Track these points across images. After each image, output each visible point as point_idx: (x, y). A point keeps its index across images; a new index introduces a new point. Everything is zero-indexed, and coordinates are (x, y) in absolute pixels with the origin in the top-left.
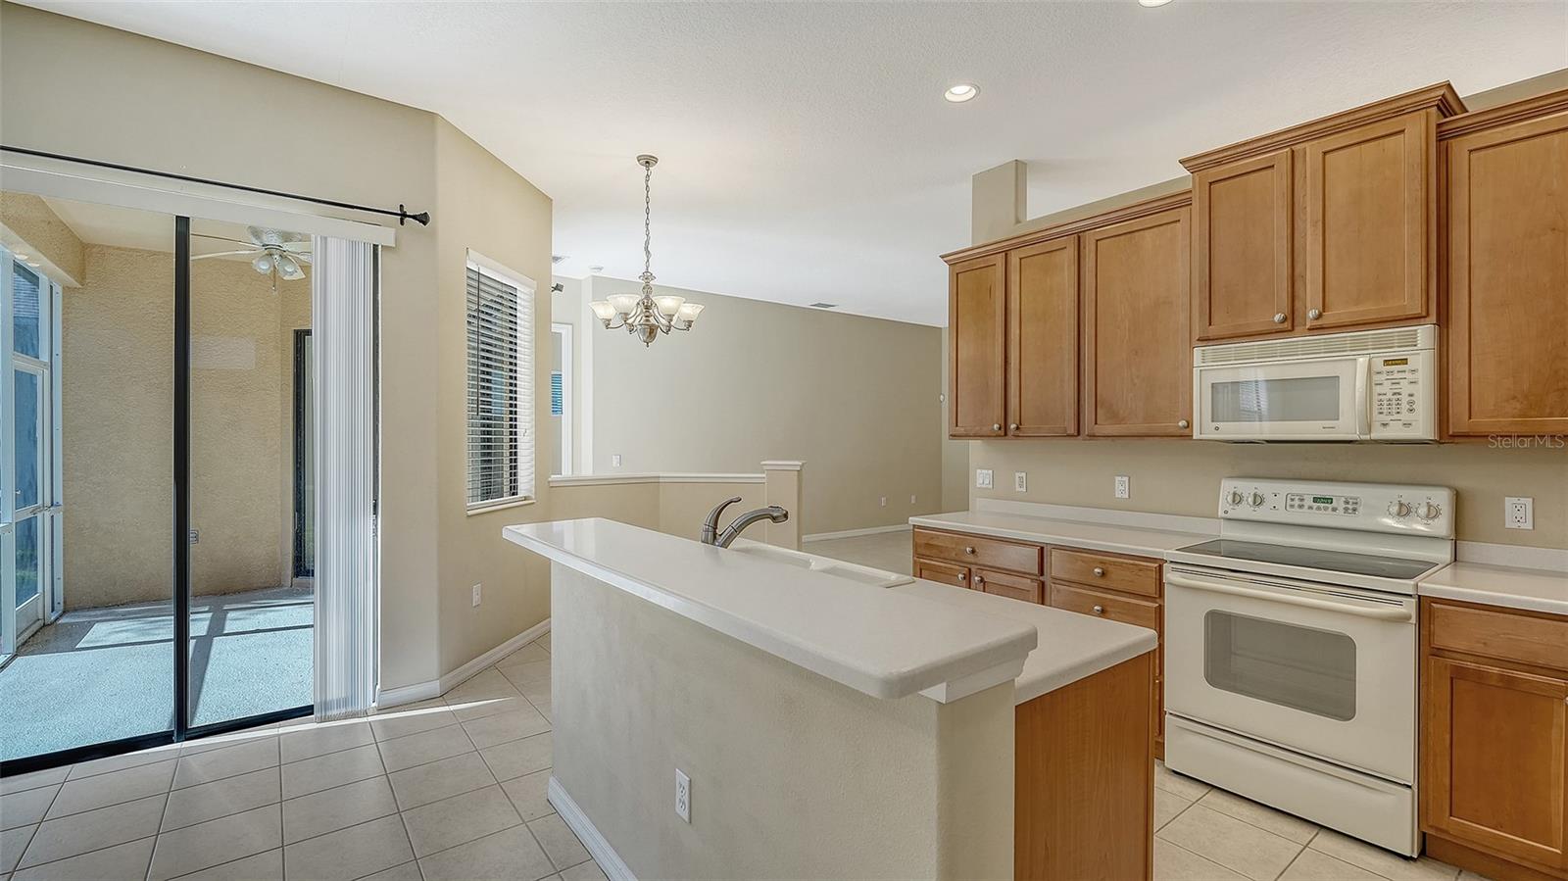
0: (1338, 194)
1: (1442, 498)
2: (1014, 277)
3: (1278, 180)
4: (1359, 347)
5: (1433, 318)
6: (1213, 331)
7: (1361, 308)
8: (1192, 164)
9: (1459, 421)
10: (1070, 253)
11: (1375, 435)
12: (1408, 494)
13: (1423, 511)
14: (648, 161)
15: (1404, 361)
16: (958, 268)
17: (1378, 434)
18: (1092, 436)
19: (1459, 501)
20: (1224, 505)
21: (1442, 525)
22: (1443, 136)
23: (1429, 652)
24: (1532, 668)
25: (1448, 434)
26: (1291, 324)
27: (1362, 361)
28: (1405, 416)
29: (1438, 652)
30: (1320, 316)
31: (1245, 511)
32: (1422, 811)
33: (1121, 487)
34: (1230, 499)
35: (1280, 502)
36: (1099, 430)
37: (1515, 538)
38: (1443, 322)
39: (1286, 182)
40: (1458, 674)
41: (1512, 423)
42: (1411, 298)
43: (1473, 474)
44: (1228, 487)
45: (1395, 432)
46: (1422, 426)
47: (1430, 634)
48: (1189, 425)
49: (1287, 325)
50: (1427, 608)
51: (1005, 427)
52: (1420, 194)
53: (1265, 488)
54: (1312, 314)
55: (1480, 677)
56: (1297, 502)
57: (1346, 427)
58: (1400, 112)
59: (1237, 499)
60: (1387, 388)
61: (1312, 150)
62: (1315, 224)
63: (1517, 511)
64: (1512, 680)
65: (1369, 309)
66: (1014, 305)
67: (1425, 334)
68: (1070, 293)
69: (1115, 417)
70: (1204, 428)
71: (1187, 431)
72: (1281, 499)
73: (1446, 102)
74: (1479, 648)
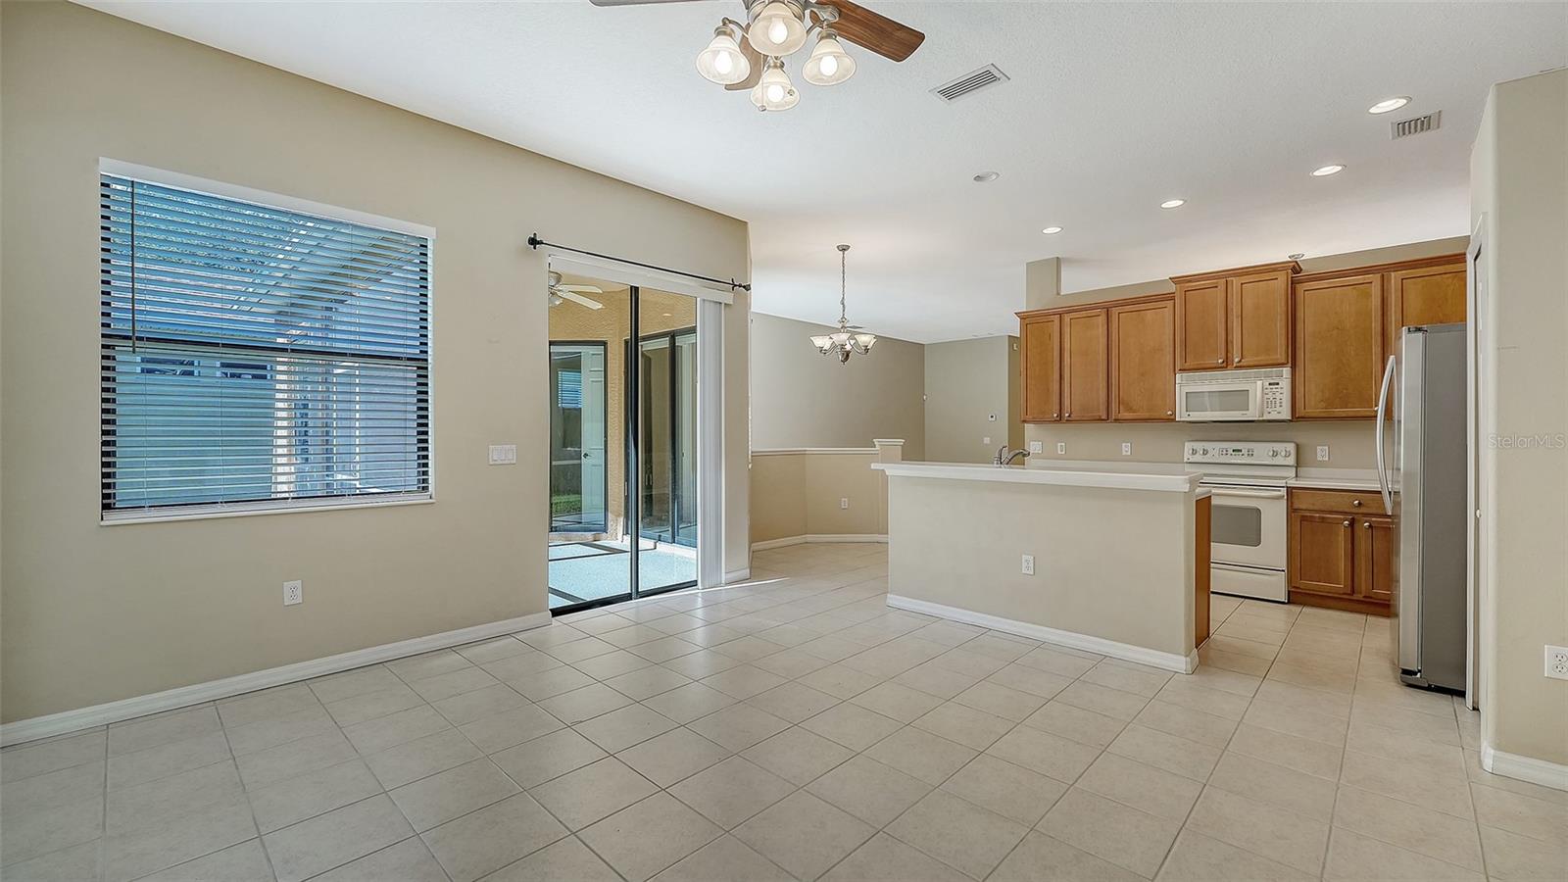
0: (1248, 303)
1: (1291, 447)
2: (1067, 330)
3: (1220, 292)
4: (1258, 377)
5: (1290, 365)
6: (1187, 365)
7: (1259, 358)
8: (1175, 280)
9: (1301, 412)
10: (1102, 319)
11: (1265, 418)
12: (1278, 446)
13: (1283, 454)
14: (844, 249)
15: (1278, 384)
16: (1027, 321)
17: (1266, 417)
18: (1116, 420)
19: (1298, 447)
20: (1187, 456)
21: (1291, 461)
22: (1294, 283)
23: (1292, 510)
24: (1331, 512)
25: (1296, 418)
26: (1226, 364)
27: (1259, 383)
28: (1278, 409)
29: (1296, 510)
30: (1240, 361)
31: (1198, 458)
32: (1290, 581)
33: (1126, 449)
34: (1191, 452)
35: (1216, 452)
36: (1120, 416)
37: (1322, 465)
38: (1294, 367)
39: (1224, 295)
40: (1304, 519)
41: (1320, 412)
42: (1281, 356)
43: (1305, 435)
44: (1188, 446)
45: (1274, 416)
46: (1286, 415)
47: (1292, 503)
48: (1174, 413)
49: (1224, 365)
50: (1290, 490)
51: (1060, 415)
52: (1284, 309)
53: (1208, 445)
54: (1237, 360)
55: (1311, 519)
56: (1225, 452)
57: (1252, 414)
58: (1274, 270)
59: (1194, 452)
60: (1270, 396)
61: (1236, 282)
62: (1237, 317)
63: (1322, 453)
64: (1323, 518)
65: (1263, 359)
66: (1067, 346)
67: (1286, 371)
68: (1103, 341)
69: (1130, 409)
70: (1181, 415)
71: (1172, 417)
72: (1217, 450)
73: (1296, 268)
74: (1311, 507)
